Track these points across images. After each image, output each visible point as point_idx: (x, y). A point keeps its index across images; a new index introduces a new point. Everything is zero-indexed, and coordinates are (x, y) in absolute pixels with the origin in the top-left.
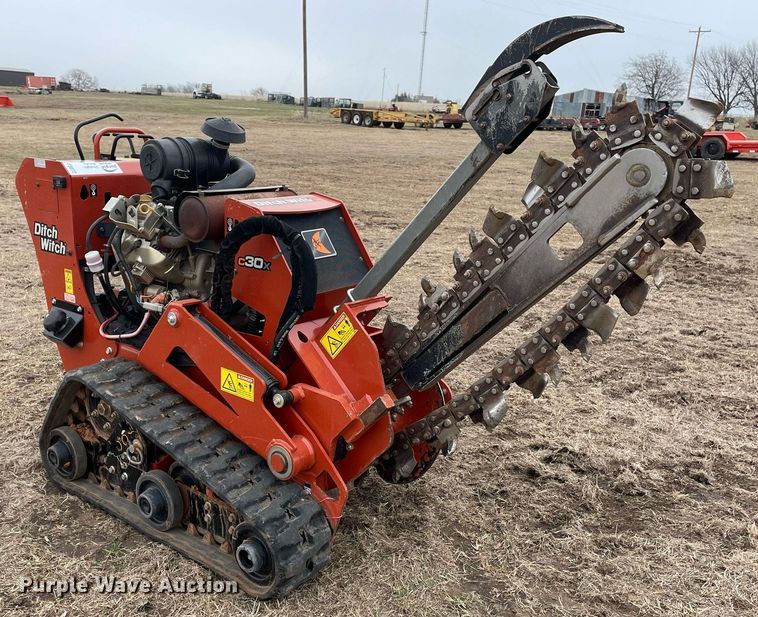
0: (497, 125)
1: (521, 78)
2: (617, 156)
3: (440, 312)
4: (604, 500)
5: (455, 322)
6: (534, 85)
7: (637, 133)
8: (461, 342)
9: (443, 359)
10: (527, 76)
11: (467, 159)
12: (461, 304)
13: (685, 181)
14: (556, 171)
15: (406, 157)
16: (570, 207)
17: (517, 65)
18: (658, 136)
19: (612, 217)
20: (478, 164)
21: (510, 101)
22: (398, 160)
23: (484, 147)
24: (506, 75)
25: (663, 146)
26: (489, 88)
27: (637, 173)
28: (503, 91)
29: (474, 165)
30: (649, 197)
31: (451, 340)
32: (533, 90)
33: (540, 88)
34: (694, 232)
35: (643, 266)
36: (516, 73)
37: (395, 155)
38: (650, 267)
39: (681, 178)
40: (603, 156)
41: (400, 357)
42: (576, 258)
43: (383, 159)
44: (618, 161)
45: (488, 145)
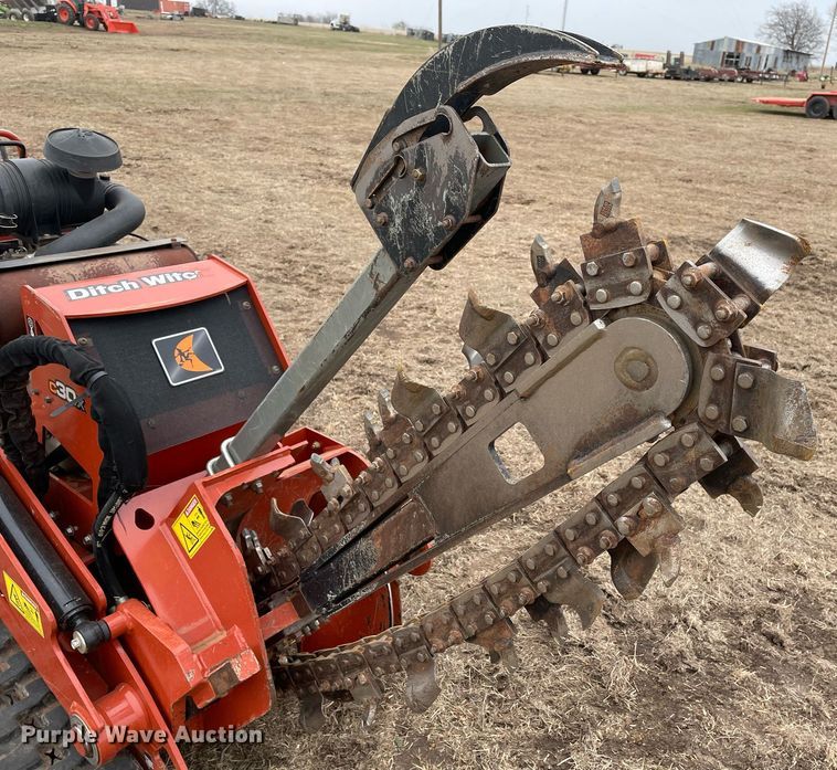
0: (405, 223)
1: (435, 141)
2: (599, 324)
3: (343, 511)
4: (640, 684)
5: (365, 533)
6: (457, 160)
7: (636, 285)
8: (373, 567)
9: (351, 585)
10: (447, 139)
11: (364, 275)
12: (372, 508)
13: (722, 398)
14: (496, 330)
15: (535, 106)
16: (524, 398)
17: (429, 116)
18: (675, 299)
19: (591, 434)
20: (381, 286)
21: (422, 181)
22: (526, 110)
23: (387, 259)
24: (413, 131)
25: (682, 321)
26: (387, 151)
27: (636, 363)
28: (409, 161)
29: (376, 287)
30: (654, 413)
31: (361, 560)
32: (457, 169)
33: (469, 168)
34: (740, 482)
35: (642, 534)
36: (430, 130)
37: (524, 103)
38: (655, 539)
39: (715, 392)
40: (575, 316)
41: (298, 560)
42: (533, 487)
43: (509, 108)
44: (600, 334)
45: (392, 257)
